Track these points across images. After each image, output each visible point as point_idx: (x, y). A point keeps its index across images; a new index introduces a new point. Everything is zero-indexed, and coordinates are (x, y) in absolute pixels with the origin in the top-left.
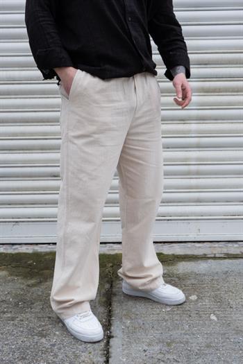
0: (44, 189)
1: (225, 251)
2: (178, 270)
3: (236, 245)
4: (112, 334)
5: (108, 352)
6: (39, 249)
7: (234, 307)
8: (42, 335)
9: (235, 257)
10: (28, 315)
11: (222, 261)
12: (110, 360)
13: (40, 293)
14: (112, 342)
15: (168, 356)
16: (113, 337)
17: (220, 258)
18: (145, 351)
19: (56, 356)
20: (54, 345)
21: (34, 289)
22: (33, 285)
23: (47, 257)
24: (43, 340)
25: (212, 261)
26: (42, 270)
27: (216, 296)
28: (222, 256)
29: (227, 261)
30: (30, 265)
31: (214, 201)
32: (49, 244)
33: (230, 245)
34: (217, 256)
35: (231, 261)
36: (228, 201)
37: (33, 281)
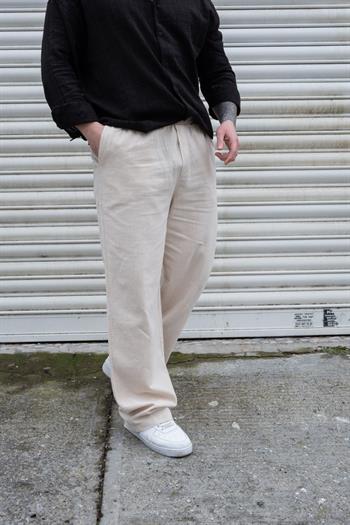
0: (30, 273)
1: (258, 348)
2: (197, 372)
3: (273, 342)
4: (111, 446)
5: (104, 466)
6: (23, 349)
7: (263, 413)
8: (23, 448)
9: (271, 356)
10: (8, 426)
11: (253, 361)
12: (106, 475)
13: (22, 401)
14: (110, 455)
15: (176, 469)
16: (111, 449)
17: (251, 357)
18: (149, 464)
19: (40, 470)
20: (38, 459)
21: (15, 396)
22: (14, 392)
23: (33, 359)
24: (26, 454)
25: (242, 361)
26: (26, 374)
27: (242, 401)
28: (254, 354)
29: (259, 360)
30: (11, 368)
31: (246, 286)
32: (36, 343)
33: (266, 341)
34: (248, 354)
35: (264, 361)
36: (263, 286)
37: (14, 388)
